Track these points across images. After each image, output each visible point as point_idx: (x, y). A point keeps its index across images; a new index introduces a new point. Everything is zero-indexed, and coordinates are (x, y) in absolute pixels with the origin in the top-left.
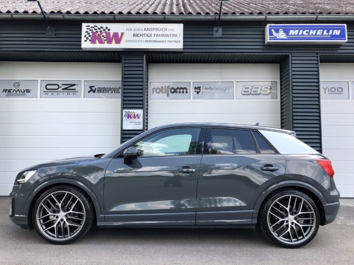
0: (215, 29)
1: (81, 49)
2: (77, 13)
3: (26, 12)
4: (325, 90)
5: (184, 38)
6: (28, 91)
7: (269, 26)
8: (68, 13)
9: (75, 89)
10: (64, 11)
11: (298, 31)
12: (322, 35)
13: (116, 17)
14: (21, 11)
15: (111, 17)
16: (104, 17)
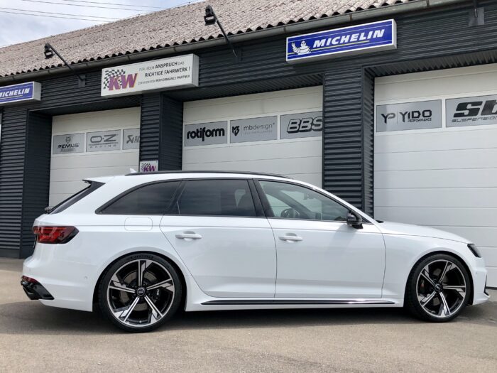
2: (99, 58)
3: (60, 65)
6: (77, 145)
7: (288, 40)
8: (92, 59)
9: (115, 140)
10: (89, 59)
13: (130, 57)
14: (56, 65)
15: (126, 58)
16: (121, 59)
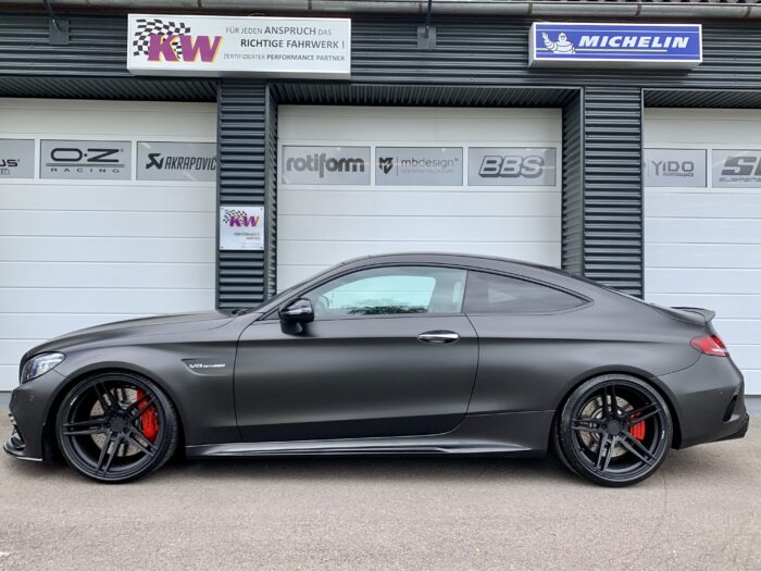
0: (421, 31)
1: (127, 71)
4: (657, 166)
5: (352, 50)
7: (538, 27)
9: (117, 161)
11: (598, 38)
12: (650, 47)
